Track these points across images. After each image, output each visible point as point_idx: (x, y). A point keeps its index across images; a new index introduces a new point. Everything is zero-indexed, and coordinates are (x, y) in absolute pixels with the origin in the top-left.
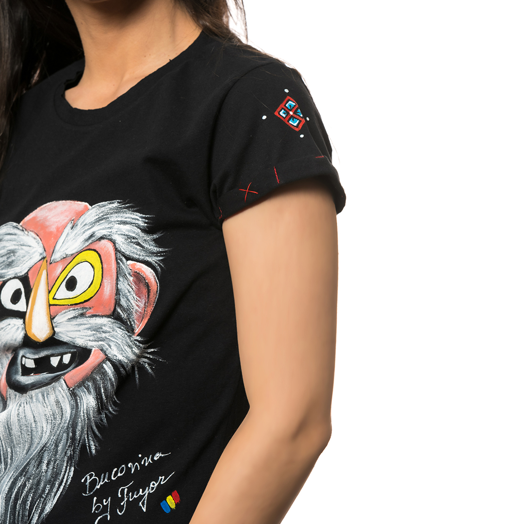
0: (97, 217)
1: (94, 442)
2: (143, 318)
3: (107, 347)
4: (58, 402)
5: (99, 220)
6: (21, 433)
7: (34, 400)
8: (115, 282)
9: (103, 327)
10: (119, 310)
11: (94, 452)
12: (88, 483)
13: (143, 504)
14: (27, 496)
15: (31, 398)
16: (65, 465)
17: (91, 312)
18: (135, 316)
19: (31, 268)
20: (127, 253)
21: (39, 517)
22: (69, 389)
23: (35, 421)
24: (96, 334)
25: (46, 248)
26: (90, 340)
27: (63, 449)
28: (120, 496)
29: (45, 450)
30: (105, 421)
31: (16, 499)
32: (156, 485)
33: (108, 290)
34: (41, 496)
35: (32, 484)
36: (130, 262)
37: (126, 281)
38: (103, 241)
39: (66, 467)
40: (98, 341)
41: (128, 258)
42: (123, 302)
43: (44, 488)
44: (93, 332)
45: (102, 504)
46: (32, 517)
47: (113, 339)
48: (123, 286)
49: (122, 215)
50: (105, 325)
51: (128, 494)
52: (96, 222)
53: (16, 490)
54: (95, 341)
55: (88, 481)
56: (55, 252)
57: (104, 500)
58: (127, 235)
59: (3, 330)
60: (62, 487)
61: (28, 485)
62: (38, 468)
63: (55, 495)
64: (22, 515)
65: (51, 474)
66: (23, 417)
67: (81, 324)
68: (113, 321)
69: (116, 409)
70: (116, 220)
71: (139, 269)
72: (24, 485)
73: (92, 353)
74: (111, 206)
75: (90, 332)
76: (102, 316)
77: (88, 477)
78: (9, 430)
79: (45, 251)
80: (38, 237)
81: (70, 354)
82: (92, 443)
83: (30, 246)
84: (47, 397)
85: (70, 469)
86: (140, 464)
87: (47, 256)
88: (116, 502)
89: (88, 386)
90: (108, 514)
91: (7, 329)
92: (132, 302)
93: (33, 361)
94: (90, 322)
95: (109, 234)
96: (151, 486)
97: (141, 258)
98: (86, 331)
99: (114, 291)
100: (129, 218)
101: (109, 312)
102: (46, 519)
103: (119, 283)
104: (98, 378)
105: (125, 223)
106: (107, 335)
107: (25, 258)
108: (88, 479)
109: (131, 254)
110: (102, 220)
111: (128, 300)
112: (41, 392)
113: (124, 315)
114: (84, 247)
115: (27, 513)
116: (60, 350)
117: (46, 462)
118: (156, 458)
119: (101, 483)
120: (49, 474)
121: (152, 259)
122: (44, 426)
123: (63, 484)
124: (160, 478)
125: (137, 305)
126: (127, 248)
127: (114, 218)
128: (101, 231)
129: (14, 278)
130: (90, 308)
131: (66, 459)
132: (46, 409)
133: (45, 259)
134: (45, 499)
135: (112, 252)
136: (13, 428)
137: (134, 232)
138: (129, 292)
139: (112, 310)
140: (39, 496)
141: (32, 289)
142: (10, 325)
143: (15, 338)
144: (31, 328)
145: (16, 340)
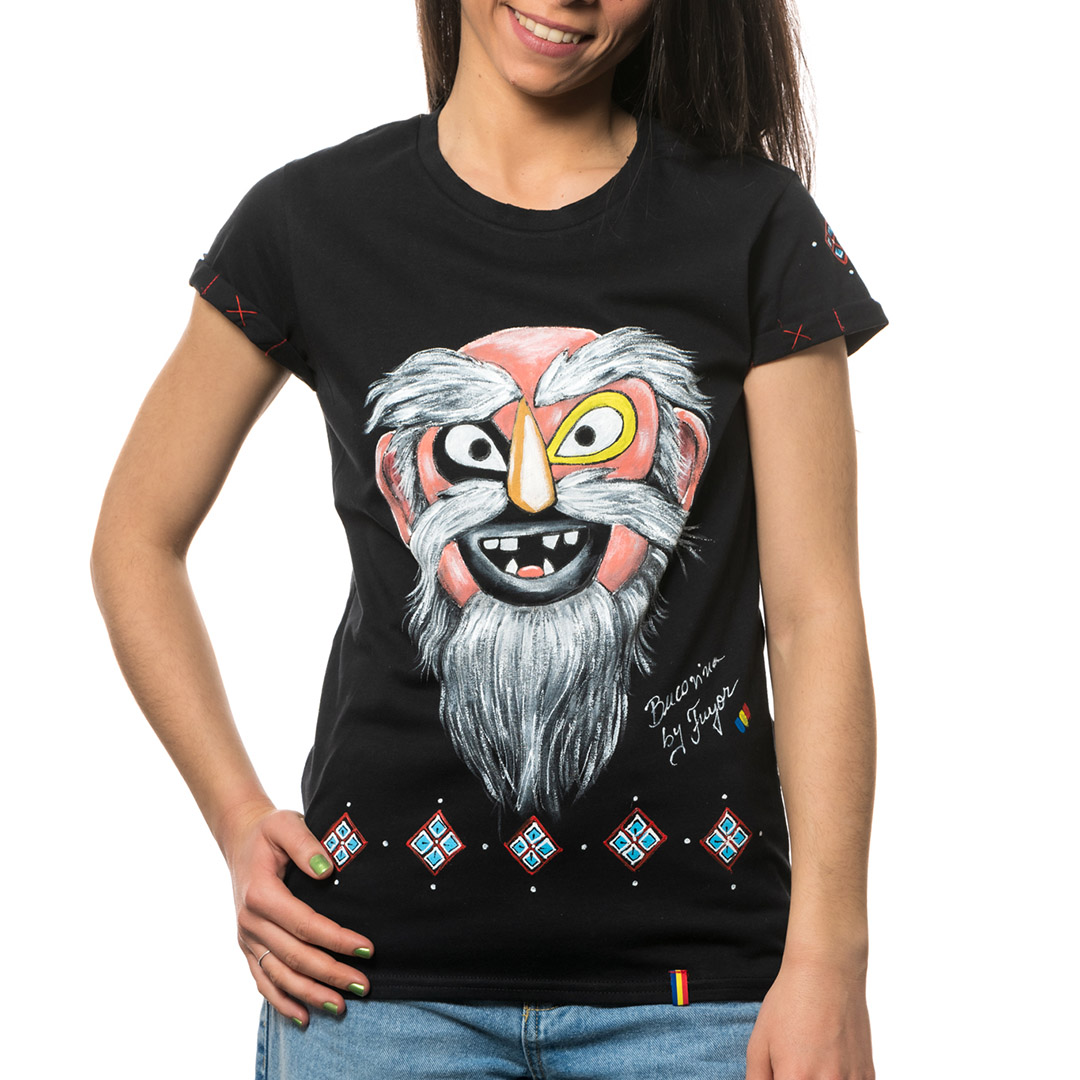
0: (616, 348)
1: (644, 657)
2: (688, 484)
3: (637, 522)
4: (594, 614)
5: (619, 352)
6: (535, 664)
7: (560, 615)
8: (655, 435)
9: (631, 496)
10: (657, 473)
11: (648, 670)
12: (653, 711)
13: (717, 725)
14: (573, 742)
15: (555, 612)
16: (615, 693)
17: (614, 474)
18: (677, 481)
19: (495, 411)
20: (674, 397)
21: (597, 765)
22: (611, 594)
23: (558, 644)
24: (617, 505)
25: (520, 385)
26: (608, 513)
27: (611, 671)
28: (690, 721)
29: (590, 679)
30: (654, 628)
31: (558, 749)
32: (723, 699)
33: (645, 445)
34: (593, 739)
35: (577, 726)
36: (677, 410)
37: (670, 434)
38: (631, 380)
39: (617, 696)
40: (621, 514)
41: (675, 404)
42: (664, 462)
43: (595, 727)
44: (614, 502)
45: (673, 734)
46: (586, 768)
47: (646, 512)
48: (667, 440)
49: (650, 346)
50: (632, 493)
51: (698, 717)
52: (615, 355)
53: (555, 737)
54: (617, 514)
55: (654, 708)
56: (540, 389)
57: (674, 730)
58: (668, 375)
59: (464, 494)
60: (618, 722)
61: (572, 728)
62: (582, 703)
63: (613, 733)
64: (570, 768)
65: (601, 708)
66: (541, 639)
67: (596, 492)
68: (645, 487)
69: (665, 611)
70: (645, 352)
71: (689, 420)
72: (566, 729)
73: (613, 530)
74: (633, 333)
75: (607, 503)
76: (630, 481)
77: (653, 703)
78: (516, 660)
79: (519, 389)
80: (503, 371)
81: (577, 533)
82: (643, 660)
83: (489, 382)
84: (579, 609)
85: (622, 698)
86: (701, 675)
87: (524, 396)
88: (688, 729)
89: (638, 585)
90: (682, 746)
91: (471, 495)
92: (675, 462)
93: (516, 540)
94: (610, 488)
95: (639, 370)
96: (719, 701)
97: (689, 405)
98: (602, 501)
99: (654, 447)
100: (662, 351)
101: (641, 475)
102: (608, 766)
103: (661, 436)
104: (650, 573)
105: (659, 357)
106: (635, 506)
107: (480, 398)
108: (652, 705)
109: (678, 399)
110: (625, 351)
111: (670, 459)
112: (569, 603)
113: (662, 480)
114: (598, 386)
115: (577, 764)
116: (561, 527)
117: (592, 693)
118: (714, 666)
119: (668, 708)
120: (597, 707)
121: (701, 408)
122: (571, 650)
123: (619, 718)
124: (724, 689)
125: (681, 467)
126: (672, 391)
127: (642, 349)
128: (626, 366)
129: (464, 423)
130: (614, 469)
131: (615, 685)
132: (577, 625)
133: (523, 400)
134: (600, 741)
135: (651, 397)
136: (524, 656)
137: (679, 371)
138: (673, 449)
139: (647, 472)
140: (590, 740)
141: (511, 441)
142: (477, 488)
143: (488, 506)
144: (519, 494)
145: (489, 509)
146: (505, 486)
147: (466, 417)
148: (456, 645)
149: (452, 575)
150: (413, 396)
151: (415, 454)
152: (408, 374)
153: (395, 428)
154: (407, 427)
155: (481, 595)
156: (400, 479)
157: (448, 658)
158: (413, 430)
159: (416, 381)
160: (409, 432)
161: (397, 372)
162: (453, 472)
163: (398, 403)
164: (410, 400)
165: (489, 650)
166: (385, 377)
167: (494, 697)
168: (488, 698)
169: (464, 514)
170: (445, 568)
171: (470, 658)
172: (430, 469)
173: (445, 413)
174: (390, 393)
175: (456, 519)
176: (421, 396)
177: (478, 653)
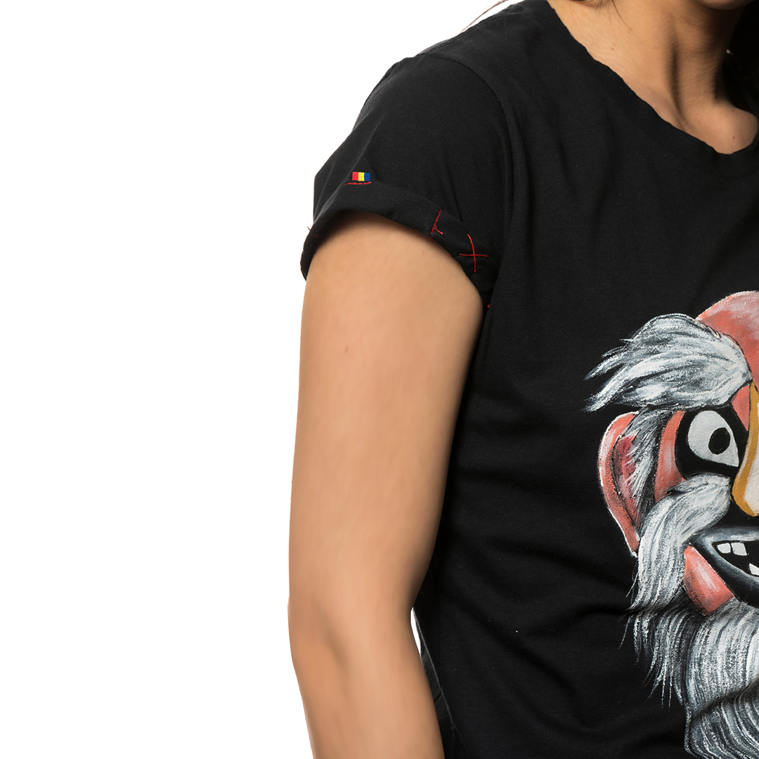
19: (733, 395)
25: (750, 365)
59: (694, 491)
79: (750, 370)
80: (737, 347)
83: (727, 360)
87: (754, 380)
91: (701, 492)
93: (743, 544)
107: (719, 378)
129: (707, 408)
133: (753, 384)
141: (748, 432)
142: (707, 484)
143: (716, 505)
144: (743, 494)
145: (716, 509)
146: (731, 483)
147: (709, 401)
148: (701, 659)
149: (701, 582)
150: (657, 370)
151: (658, 441)
152: (648, 343)
153: (638, 409)
154: (652, 408)
155: (734, 601)
156: (634, 470)
157: (693, 676)
158: (659, 413)
159: (658, 352)
160: (654, 415)
161: (636, 339)
162: (690, 465)
163: (642, 378)
164: (654, 375)
165: (741, 664)
166: (623, 344)
167: (736, 716)
168: (730, 718)
169: (694, 515)
170: (692, 575)
171: (719, 674)
172: (670, 460)
173: (691, 394)
174: (631, 365)
175: (688, 519)
176: (666, 372)
177: (728, 668)
